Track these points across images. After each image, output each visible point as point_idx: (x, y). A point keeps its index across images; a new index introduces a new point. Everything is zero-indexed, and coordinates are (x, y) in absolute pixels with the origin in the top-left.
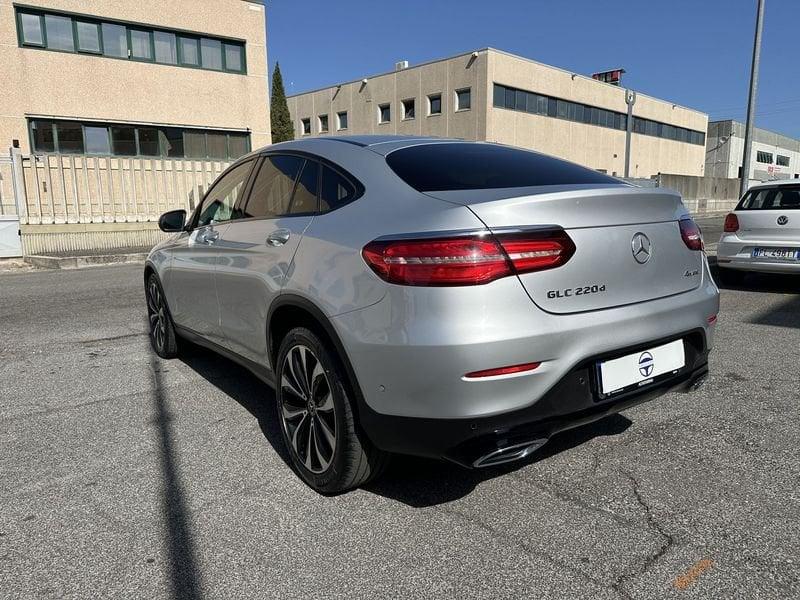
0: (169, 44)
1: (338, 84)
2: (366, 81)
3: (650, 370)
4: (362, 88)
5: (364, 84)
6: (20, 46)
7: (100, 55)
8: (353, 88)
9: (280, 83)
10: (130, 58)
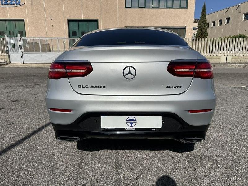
0: (164, 2)
1: (228, 8)
2: (240, 5)
3: (133, 125)
4: (238, 8)
5: (239, 6)
6: (125, 8)
7: (144, 8)
8: (234, 8)
9: (205, 10)
10: (153, 8)
